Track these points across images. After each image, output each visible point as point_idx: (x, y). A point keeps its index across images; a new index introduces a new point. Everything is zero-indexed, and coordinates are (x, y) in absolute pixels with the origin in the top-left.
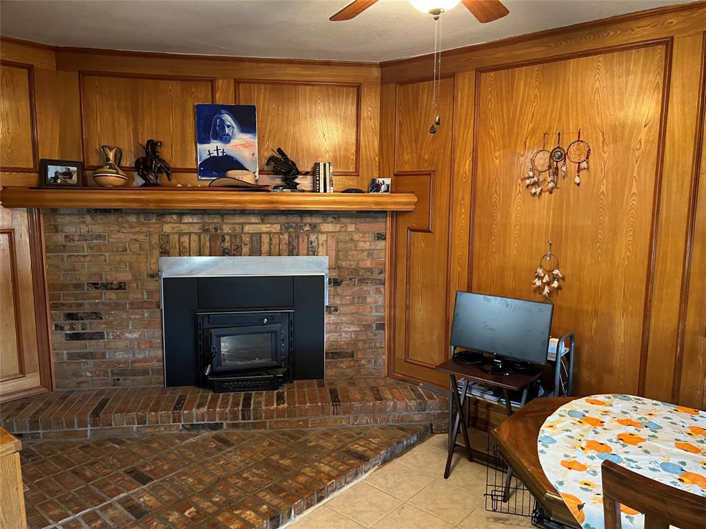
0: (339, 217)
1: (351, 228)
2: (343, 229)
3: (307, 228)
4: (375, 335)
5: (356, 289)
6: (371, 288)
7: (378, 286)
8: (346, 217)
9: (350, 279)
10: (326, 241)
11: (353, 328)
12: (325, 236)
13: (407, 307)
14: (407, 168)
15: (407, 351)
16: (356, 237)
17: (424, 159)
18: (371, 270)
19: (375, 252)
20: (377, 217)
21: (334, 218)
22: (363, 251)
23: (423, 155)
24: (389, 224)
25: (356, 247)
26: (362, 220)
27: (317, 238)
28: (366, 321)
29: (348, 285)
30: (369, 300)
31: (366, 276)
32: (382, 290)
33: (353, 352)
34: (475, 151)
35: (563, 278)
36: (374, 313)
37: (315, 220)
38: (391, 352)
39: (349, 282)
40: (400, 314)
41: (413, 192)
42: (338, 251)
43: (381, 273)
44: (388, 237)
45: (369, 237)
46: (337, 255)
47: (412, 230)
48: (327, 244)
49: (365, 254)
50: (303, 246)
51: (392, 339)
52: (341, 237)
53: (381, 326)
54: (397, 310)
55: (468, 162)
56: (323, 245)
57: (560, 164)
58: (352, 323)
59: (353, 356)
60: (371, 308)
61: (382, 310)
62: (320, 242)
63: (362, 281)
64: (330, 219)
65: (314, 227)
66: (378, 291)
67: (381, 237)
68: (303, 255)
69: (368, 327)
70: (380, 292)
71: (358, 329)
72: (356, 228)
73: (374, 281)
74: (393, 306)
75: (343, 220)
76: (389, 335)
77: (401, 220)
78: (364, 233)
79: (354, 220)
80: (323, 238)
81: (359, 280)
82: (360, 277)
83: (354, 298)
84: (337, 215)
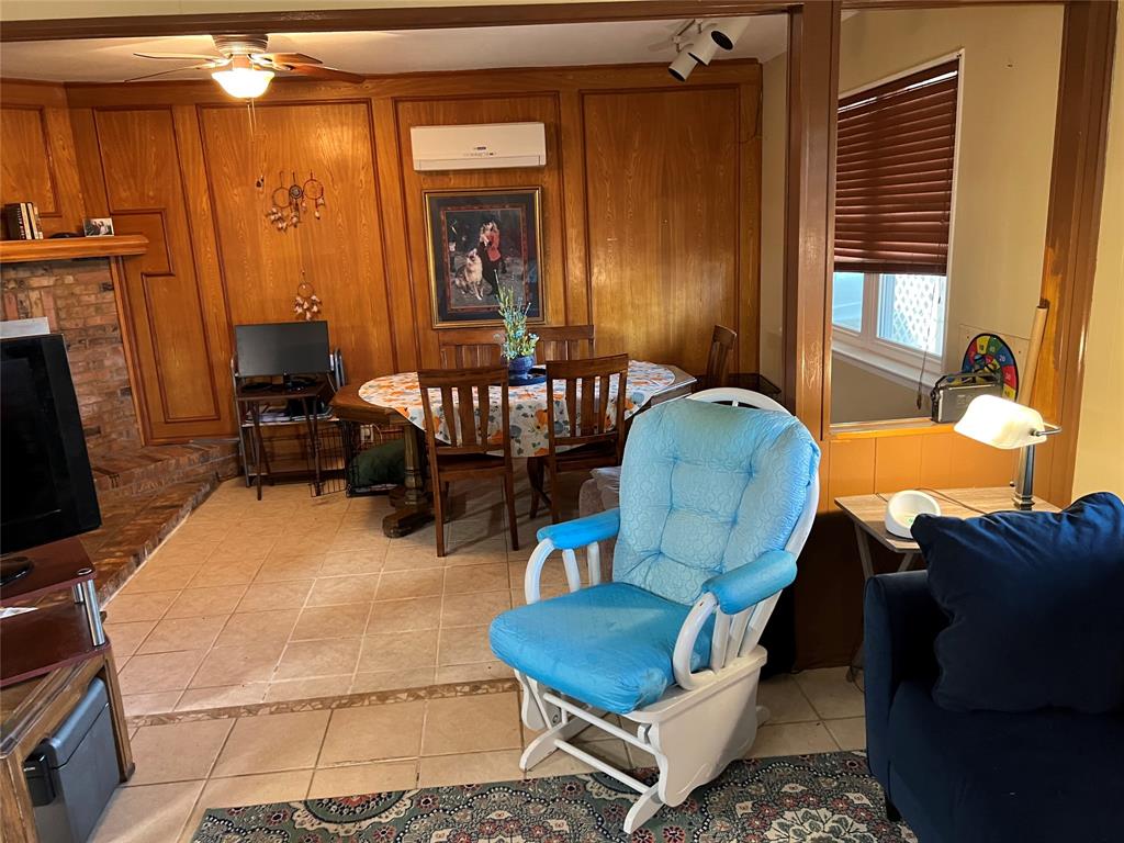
0: (51, 268)
1: (70, 279)
2: (60, 282)
3: (12, 285)
4: (122, 402)
5: (88, 352)
6: (107, 349)
7: (114, 346)
8: (60, 268)
9: (80, 342)
10: (40, 299)
11: (93, 400)
12: (37, 292)
13: (157, 363)
14: (127, 206)
15: (165, 411)
16: (77, 290)
17: (148, 196)
18: (102, 327)
19: (104, 306)
20: (99, 265)
21: (45, 270)
22: (88, 306)
23: (146, 191)
24: (114, 271)
25: (79, 301)
26: (81, 269)
27: (28, 297)
28: (108, 388)
29: (78, 348)
30: (107, 363)
31: (97, 336)
32: (121, 348)
33: (99, 428)
34: (210, 188)
35: (320, 303)
36: (116, 378)
37: (22, 274)
38: (146, 417)
39: (78, 345)
40: (149, 372)
41: (141, 233)
42: (57, 310)
43: (115, 329)
44: (117, 286)
45: (94, 288)
46: (57, 314)
47: (147, 275)
48: (42, 302)
49: (92, 309)
50: (12, 309)
51: (144, 403)
52: (59, 292)
53: (127, 391)
54: (144, 368)
55: (204, 200)
56: (36, 303)
57: (299, 201)
58: (92, 394)
59: (99, 432)
60: (111, 372)
61: (125, 372)
62: (33, 300)
63: (94, 342)
64: (41, 272)
65: (20, 282)
66: (115, 351)
67: (108, 287)
68: (14, 319)
69: (111, 395)
70: (119, 351)
71: (100, 399)
72: (76, 280)
73: (109, 341)
74: (137, 365)
75: (56, 271)
76: (139, 399)
77: (130, 265)
78: (86, 284)
79: (71, 271)
80: (34, 295)
81: (90, 341)
82: (91, 337)
83: (88, 364)
84: (47, 266)
